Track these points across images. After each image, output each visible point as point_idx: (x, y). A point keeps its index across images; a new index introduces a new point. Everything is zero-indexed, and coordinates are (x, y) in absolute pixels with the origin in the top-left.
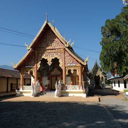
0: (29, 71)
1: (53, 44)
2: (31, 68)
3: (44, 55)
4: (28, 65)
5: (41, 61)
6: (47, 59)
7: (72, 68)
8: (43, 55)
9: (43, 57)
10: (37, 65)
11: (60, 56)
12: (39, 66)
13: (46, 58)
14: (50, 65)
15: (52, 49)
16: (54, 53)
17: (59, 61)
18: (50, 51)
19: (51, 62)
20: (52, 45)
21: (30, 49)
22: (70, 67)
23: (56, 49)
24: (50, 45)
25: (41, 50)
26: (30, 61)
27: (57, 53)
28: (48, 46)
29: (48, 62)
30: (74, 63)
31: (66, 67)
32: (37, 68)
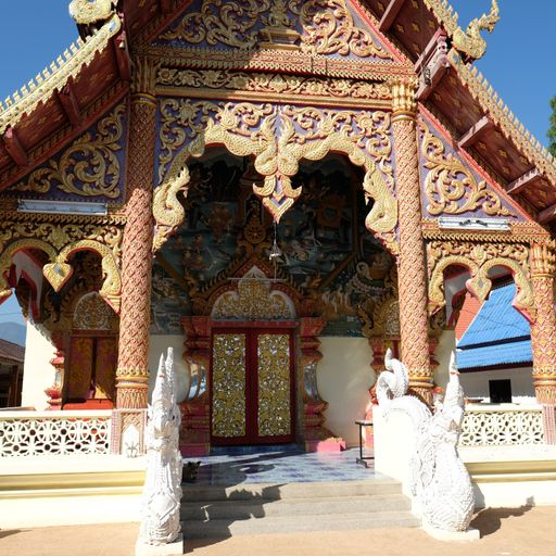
0: (63, 256)
1: (310, 32)
2: (89, 225)
3: (227, 116)
4: (56, 193)
5: (193, 165)
6: (251, 158)
7: (477, 251)
8: (212, 113)
9: (213, 133)
10: (149, 204)
11: (368, 143)
12: (169, 212)
13: (239, 146)
14: (278, 212)
15: (307, 77)
16: (316, 112)
17: (366, 185)
18: (278, 84)
19: (294, 186)
20: (298, 41)
21: (100, 24)
22: (460, 242)
23: (339, 79)
24: (286, 39)
25: (197, 69)
26: (78, 156)
27: (346, 114)
28: (262, 38)
29: (260, 180)
30: (494, 215)
31: (427, 241)
32: (151, 234)
